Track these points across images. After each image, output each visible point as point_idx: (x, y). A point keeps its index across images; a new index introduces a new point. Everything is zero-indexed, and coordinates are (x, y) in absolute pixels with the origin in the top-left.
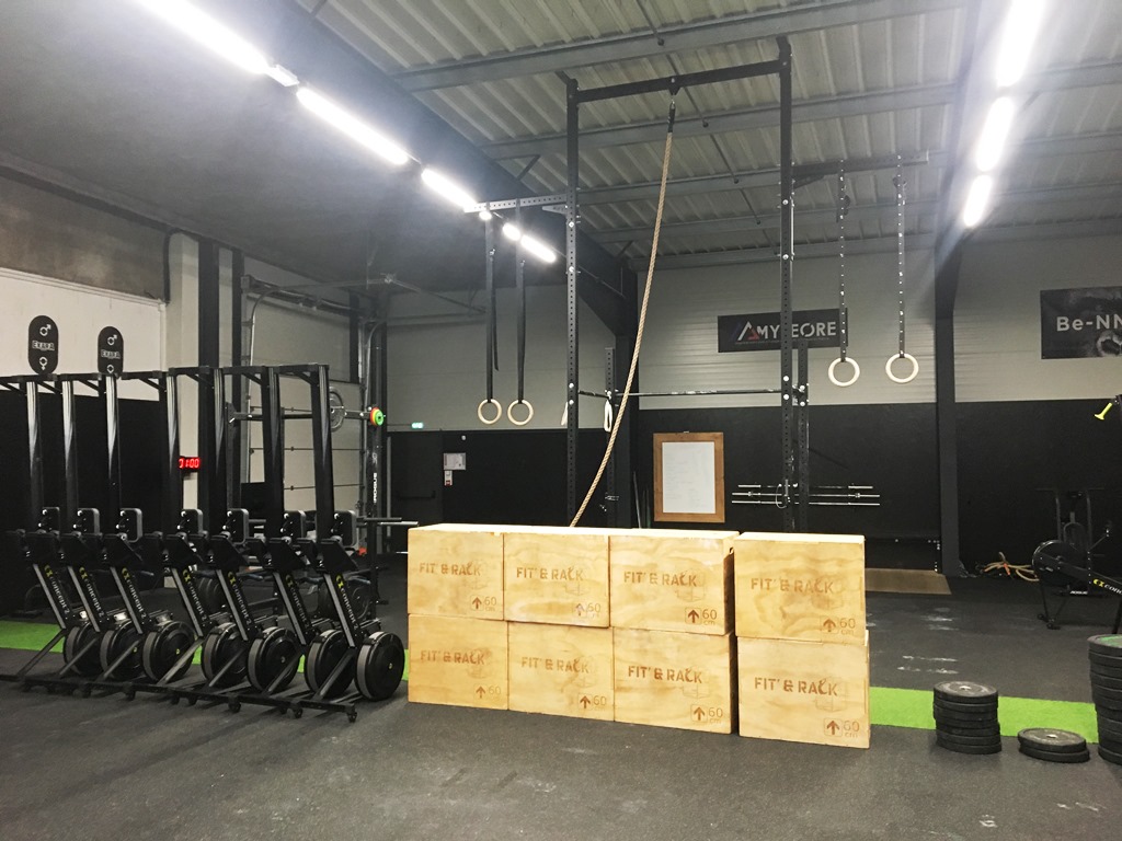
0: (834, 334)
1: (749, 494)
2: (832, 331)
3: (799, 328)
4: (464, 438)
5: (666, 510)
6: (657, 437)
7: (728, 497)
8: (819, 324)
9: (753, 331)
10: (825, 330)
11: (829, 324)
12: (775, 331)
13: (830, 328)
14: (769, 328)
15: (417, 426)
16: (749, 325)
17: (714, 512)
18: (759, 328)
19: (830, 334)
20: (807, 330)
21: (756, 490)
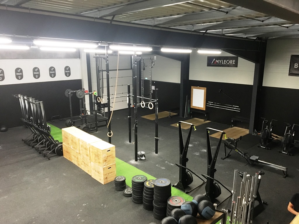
0: (234, 64)
1: (210, 104)
2: (234, 63)
3: (226, 61)
4: (154, 82)
5: (193, 105)
6: (192, 87)
7: (206, 105)
8: (231, 60)
9: (215, 61)
10: (232, 62)
11: (234, 60)
12: (220, 62)
13: (233, 62)
14: (219, 61)
15: (146, 78)
16: (214, 59)
17: (203, 107)
18: (217, 60)
19: (233, 63)
20: (228, 62)
21: (212, 103)
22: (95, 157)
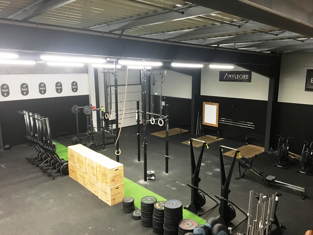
0: (248, 78)
1: (223, 121)
3: (239, 76)
4: (165, 98)
5: (205, 121)
6: (204, 103)
7: (219, 121)
8: (244, 75)
9: (228, 76)
10: (246, 77)
11: (247, 75)
12: (233, 76)
13: (247, 77)
14: (232, 75)
15: (156, 94)
16: (227, 74)
17: (215, 124)
18: (229, 75)
19: (247, 78)
20: (241, 77)
22: (102, 176)
